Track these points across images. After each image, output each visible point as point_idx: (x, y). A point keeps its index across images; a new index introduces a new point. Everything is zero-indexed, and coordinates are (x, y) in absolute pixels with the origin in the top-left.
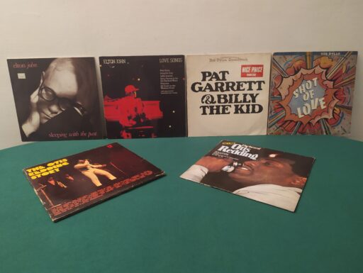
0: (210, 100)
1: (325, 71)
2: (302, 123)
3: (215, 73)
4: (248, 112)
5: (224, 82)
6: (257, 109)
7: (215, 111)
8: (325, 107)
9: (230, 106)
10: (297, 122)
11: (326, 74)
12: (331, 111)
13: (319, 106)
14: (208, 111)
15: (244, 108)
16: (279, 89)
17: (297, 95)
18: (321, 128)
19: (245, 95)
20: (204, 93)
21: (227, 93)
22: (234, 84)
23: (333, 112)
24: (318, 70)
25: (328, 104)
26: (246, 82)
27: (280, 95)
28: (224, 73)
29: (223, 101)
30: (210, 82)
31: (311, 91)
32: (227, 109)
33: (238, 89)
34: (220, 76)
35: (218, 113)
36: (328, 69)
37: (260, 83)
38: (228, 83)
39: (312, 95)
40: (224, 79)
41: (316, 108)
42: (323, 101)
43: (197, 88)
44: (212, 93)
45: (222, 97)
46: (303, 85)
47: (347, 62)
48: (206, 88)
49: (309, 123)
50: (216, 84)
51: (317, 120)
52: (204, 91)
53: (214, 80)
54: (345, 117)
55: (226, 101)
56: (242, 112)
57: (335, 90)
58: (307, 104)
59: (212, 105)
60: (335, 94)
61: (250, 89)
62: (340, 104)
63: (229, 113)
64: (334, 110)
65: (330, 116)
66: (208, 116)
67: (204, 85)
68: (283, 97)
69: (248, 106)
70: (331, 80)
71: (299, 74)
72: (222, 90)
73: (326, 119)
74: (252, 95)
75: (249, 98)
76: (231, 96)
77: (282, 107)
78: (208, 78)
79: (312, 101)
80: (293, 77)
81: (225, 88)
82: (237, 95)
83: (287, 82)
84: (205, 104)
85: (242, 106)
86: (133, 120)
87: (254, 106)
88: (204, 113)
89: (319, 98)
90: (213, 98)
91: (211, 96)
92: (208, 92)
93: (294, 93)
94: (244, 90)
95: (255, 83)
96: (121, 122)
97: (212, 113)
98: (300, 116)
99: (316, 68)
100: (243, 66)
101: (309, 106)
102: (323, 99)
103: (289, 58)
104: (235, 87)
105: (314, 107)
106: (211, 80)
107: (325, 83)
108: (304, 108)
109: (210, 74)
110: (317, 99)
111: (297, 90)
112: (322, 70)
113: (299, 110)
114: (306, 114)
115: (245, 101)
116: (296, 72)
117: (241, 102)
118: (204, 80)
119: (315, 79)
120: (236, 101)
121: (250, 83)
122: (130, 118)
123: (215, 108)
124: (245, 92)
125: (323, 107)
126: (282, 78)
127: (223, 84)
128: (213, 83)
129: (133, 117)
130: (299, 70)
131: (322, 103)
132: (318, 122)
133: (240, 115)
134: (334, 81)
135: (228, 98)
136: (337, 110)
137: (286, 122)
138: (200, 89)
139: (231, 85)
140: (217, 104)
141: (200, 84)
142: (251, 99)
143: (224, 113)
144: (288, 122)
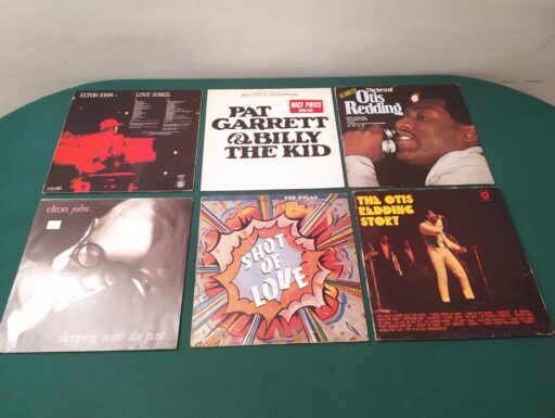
0: (242, 139)
1: (296, 222)
2: (262, 318)
3: (249, 109)
4: (306, 154)
5: (264, 118)
6: (321, 150)
7: (250, 154)
8: (306, 284)
9: (276, 147)
10: (253, 316)
11: (299, 227)
12: (319, 292)
13: (294, 283)
14: (238, 153)
15: (300, 150)
16: (213, 252)
17: (249, 264)
18: (304, 327)
19: (299, 134)
20: (232, 131)
21: (270, 131)
22: (279, 120)
23: (324, 294)
24: (283, 222)
25: (310, 278)
26: (298, 119)
27: (216, 263)
28: (263, 109)
29: (263, 140)
30: (243, 119)
31: (274, 257)
32: (271, 151)
33: (288, 126)
34: (259, 112)
35: (255, 155)
36: (300, 219)
37: (320, 119)
38: (270, 120)
39: (276, 262)
40: (264, 114)
41: (287, 286)
42: (301, 272)
43: (221, 125)
44: (245, 131)
45: (262, 135)
46: (259, 246)
47: (332, 208)
48: (235, 125)
49: (278, 317)
50: (252, 121)
51: (292, 310)
52: (233, 128)
53: (249, 117)
54: (349, 302)
55: (269, 141)
56: (297, 155)
57: (320, 254)
58: (269, 280)
59: (245, 145)
60: (321, 260)
61: (306, 125)
62: (334, 277)
63: (274, 156)
64: (324, 289)
65: (318, 302)
66: (239, 161)
67: (233, 121)
68: (223, 268)
69: (306, 148)
70: (309, 237)
71: (249, 229)
72: (262, 127)
73: (312, 308)
74: (310, 134)
75: (305, 137)
76: (276, 135)
77: (221, 286)
78: (238, 115)
79: (280, 274)
80: (239, 233)
81: (266, 124)
82: (285, 135)
83: (229, 241)
84: (233, 145)
85: (295, 147)
86: (103, 163)
87: (315, 148)
88: (232, 156)
89: (293, 268)
90: (246, 137)
91: (245, 135)
92: (239, 130)
93: (244, 259)
94: (296, 127)
95: (313, 119)
96: (77, 167)
97: (245, 155)
98: (259, 303)
99: (279, 219)
100: (291, 101)
101: (273, 284)
102: (300, 269)
103: (230, 204)
104: (283, 124)
105: (285, 285)
106: (243, 115)
107: (299, 242)
108: (265, 286)
109: (242, 109)
110: (288, 271)
111: (248, 255)
112: (291, 222)
113: (255, 290)
114: (270, 298)
115: (299, 140)
116: (244, 225)
117: (293, 142)
118: (233, 115)
119: (280, 236)
120: (285, 140)
121: (306, 120)
122: (95, 161)
123: (250, 149)
124: (299, 130)
125: (302, 285)
126: (220, 234)
127: (262, 121)
128: (247, 120)
129: (102, 159)
130: (248, 223)
131: (299, 278)
132: (297, 314)
133: (292, 159)
134: (316, 238)
135: (272, 137)
136: (332, 291)
137: (229, 315)
138: (227, 126)
139: (275, 121)
140: (254, 144)
141: (227, 120)
142: (309, 138)
143: (265, 155)
144: (235, 316)
